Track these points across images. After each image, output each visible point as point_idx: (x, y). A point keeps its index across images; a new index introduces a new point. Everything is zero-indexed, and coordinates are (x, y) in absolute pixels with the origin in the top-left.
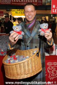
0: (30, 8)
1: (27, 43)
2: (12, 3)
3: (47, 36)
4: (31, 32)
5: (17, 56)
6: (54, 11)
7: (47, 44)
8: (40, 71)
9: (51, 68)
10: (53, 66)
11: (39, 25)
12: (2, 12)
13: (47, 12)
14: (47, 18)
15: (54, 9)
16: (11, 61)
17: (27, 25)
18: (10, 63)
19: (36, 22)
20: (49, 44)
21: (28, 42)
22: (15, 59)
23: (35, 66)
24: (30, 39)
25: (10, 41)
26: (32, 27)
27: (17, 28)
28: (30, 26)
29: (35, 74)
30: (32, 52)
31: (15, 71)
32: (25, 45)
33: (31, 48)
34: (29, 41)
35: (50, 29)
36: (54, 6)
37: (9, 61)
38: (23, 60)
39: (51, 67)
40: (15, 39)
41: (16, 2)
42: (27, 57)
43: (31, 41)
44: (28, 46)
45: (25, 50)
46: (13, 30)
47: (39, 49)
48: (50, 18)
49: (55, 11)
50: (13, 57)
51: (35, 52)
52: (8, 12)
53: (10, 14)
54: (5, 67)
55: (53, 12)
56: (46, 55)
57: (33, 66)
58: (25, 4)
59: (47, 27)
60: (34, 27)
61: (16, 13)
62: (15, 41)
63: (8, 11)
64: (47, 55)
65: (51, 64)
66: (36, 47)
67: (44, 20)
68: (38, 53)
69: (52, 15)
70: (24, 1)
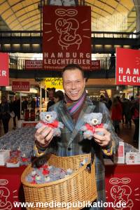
1: (67, 142)
2: (45, 67)
5: (50, 168)
6: (122, 79)
9: (117, 190)
12: (27, 84)
13: (110, 81)
14: (109, 92)
15: (122, 75)
16: (38, 178)
18: (34, 182)
21: (70, 142)
22: (46, 172)
24: (74, 135)
26: (78, 112)
27: (48, 117)
28: (74, 109)
30: (78, 160)
34: (72, 139)
35: (106, 126)
36: (122, 70)
39: (116, 188)
41: (52, 65)
43: (75, 139)
44: (69, 149)
48: (114, 92)
49: (124, 78)
52: (38, 83)
53: (42, 87)
54: (25, 189)
55: (120, 80)
57: (80, 190)
60: (82, 112)
61: (53, 84)
63: (37, 80)
65: (117, 182)
69: (117, 88)
70: (66, 61)
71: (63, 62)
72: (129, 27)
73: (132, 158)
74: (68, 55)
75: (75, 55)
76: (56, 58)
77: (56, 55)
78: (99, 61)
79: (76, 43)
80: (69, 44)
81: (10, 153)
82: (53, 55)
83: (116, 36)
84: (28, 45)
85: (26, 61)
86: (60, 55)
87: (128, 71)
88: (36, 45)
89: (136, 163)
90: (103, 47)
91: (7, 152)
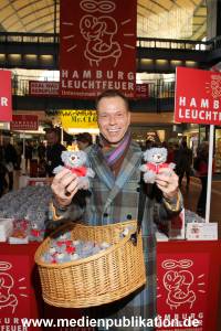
0: (112, 106)
3: (164, 184)
4: (117, 174)
5: (76, 243)
6: (183, 113)
7: (165, 206)
8: (140, 285)
9: (173, 278)
10: (178, 269)
11: (139, 154)
12: (34, 119)
13: (163, 118)
14: (162, 134)
15: (184, 108)
17: (105, 155)
18: (54, 262)
19: (131, 147)
20: (170, 207)
21: (107, 205)
22: (71, 250)
23: (125, 272)
25: (54, 196)
29: (127, 293)
30: (117, 231)
31: (70, 286)
32: (99, 211)
33: (115, 221)
34: (110, 200)
35: (173, 165)
36: (184, 100)
37: (54, 256)
38: (91, 254)
39: (172, 274)
40: (69, 189)
41: (74, 90)
42: (105, 244)
43: (114, 200)
44: (106, 215)
45: (100, 224)
46: (63, 164)
47: (139, 224)
48: (170, 134)
49: (187, 113)
50: (64, 246)
51: (126, 233)
52: (50, 118)
55: (180, 116)
56: (158, 240)
58: (99, 94)
59: (164, 158)
61: (74, 119)
62: (68, 194)
63: (49, 114)
64: (161, 238)
65: (174, 266)
66: (129, 217)
67: (152, 139)
68: (134, 236)
69: (175, 128)
70: (96, 85)
71: (91, 85)
72: (194, 32)
73: (195, 230)
74: (99, 74)
75: (110, 75)
76: (81, 79)
77: (81, 74)
78: (146, 85)
79: (112, 55)
80: (101, 58)
81: (14, 223)
82: (76, 74)
83: (174, 46)
84: (34, 56)
85: (30, 82)
86: (87, 74)
87: (193, 102)
88: (47, 57)
89: (201, 238)
90: (154, 63)
91: (10, 221)
